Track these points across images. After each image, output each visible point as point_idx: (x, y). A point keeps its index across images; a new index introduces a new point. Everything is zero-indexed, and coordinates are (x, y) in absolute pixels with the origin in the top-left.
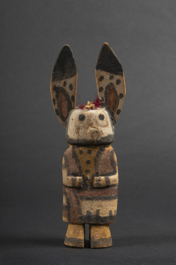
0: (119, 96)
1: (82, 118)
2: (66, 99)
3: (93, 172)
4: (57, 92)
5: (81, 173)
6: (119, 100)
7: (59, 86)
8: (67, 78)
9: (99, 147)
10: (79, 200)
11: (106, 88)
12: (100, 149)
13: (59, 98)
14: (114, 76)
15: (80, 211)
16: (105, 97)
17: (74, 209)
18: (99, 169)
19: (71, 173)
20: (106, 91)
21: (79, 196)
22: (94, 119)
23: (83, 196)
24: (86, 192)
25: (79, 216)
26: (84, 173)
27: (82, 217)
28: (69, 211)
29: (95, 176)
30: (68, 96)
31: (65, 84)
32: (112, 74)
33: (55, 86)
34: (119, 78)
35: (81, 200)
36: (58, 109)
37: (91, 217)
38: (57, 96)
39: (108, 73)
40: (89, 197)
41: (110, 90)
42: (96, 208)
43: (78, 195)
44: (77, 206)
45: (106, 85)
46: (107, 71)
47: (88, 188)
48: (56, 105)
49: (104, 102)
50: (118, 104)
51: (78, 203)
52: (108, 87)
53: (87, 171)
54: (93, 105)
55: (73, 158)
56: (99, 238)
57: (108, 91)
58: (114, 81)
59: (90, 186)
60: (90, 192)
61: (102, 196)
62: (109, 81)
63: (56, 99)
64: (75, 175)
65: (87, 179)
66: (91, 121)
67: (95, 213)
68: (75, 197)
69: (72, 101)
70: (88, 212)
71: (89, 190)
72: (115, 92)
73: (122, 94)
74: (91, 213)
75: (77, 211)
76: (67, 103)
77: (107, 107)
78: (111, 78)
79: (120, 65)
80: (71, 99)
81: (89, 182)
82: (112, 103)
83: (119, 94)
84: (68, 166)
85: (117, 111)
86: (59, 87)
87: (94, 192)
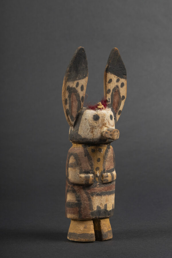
0: (121, 98)
1: (96, 118)
2: (77, 100)
3: (101, 169)
4: (69, 93)
5: (93, 170)
6: (121, 102)
7: (72, 86)
8: (80, 79)
9: (106, 146)
10: (90, 196)
11: (113, 90)
12: (107, 147)
13: (71, 98)
14: (120, 79)
15: (91, 206)
16: (111, 98)
17: (85, 205)
18: (106, 166)
19: (83, 171)
20: (112, 93)
21: (90, 193)
22: (107, 120)
23: (93, 193)
24: (96, 188)
25: (91, 212)
26: (95, 170)
27: (93, 212)
28: (80, 207)
29: (103, 173)
30: (79, 96)
31: (77, 84)
32: (119, 78)
33: (69, 86)
34: (124, 82)
35: (92, 196)
36: (69, 109)
37: (100, 212)
38: (70, 96)
39: (116, 77)
40: (99, 193)
41: (115, 92)
42: (104, 203)
43: (89, 191)
44: (88, 202)
45: (114, 87)
46: (115, 75)
47: (97, 184)
48: (68, 105)
49: (110, 103)
50: (120, 105)
51: (90, 200)
52: (114, 89)
53: (98, 169)
54: (103, 106)
55: (85, 157)
56: (107, 230)
57: (114, 93)
58: (119, 84)
59: (99, 182)
60: (99, 188)
61: (108, 191)
62: (116, 84)
63: (68, 99)
64: (87, 172)
65: (97, 176)
66: (105, 121)
67: (104, 208)
68: (86, 194)
69: (81, 102)
70: (98, 207)
71: (99, 186)
72: (119, 94)
73: (124, 96)
74: (101, 208)
75: (89, 207)
76: (77, 103)
77: (112, 108)
78: (118, 81)
79: (125, 69)
80: (81, 99)
81: (99, 179)
82: (116, 104)
83: (121, 96)
84: (81, 165)
85: (118, 111)
86: (72, 88)
87: (102, 188)
